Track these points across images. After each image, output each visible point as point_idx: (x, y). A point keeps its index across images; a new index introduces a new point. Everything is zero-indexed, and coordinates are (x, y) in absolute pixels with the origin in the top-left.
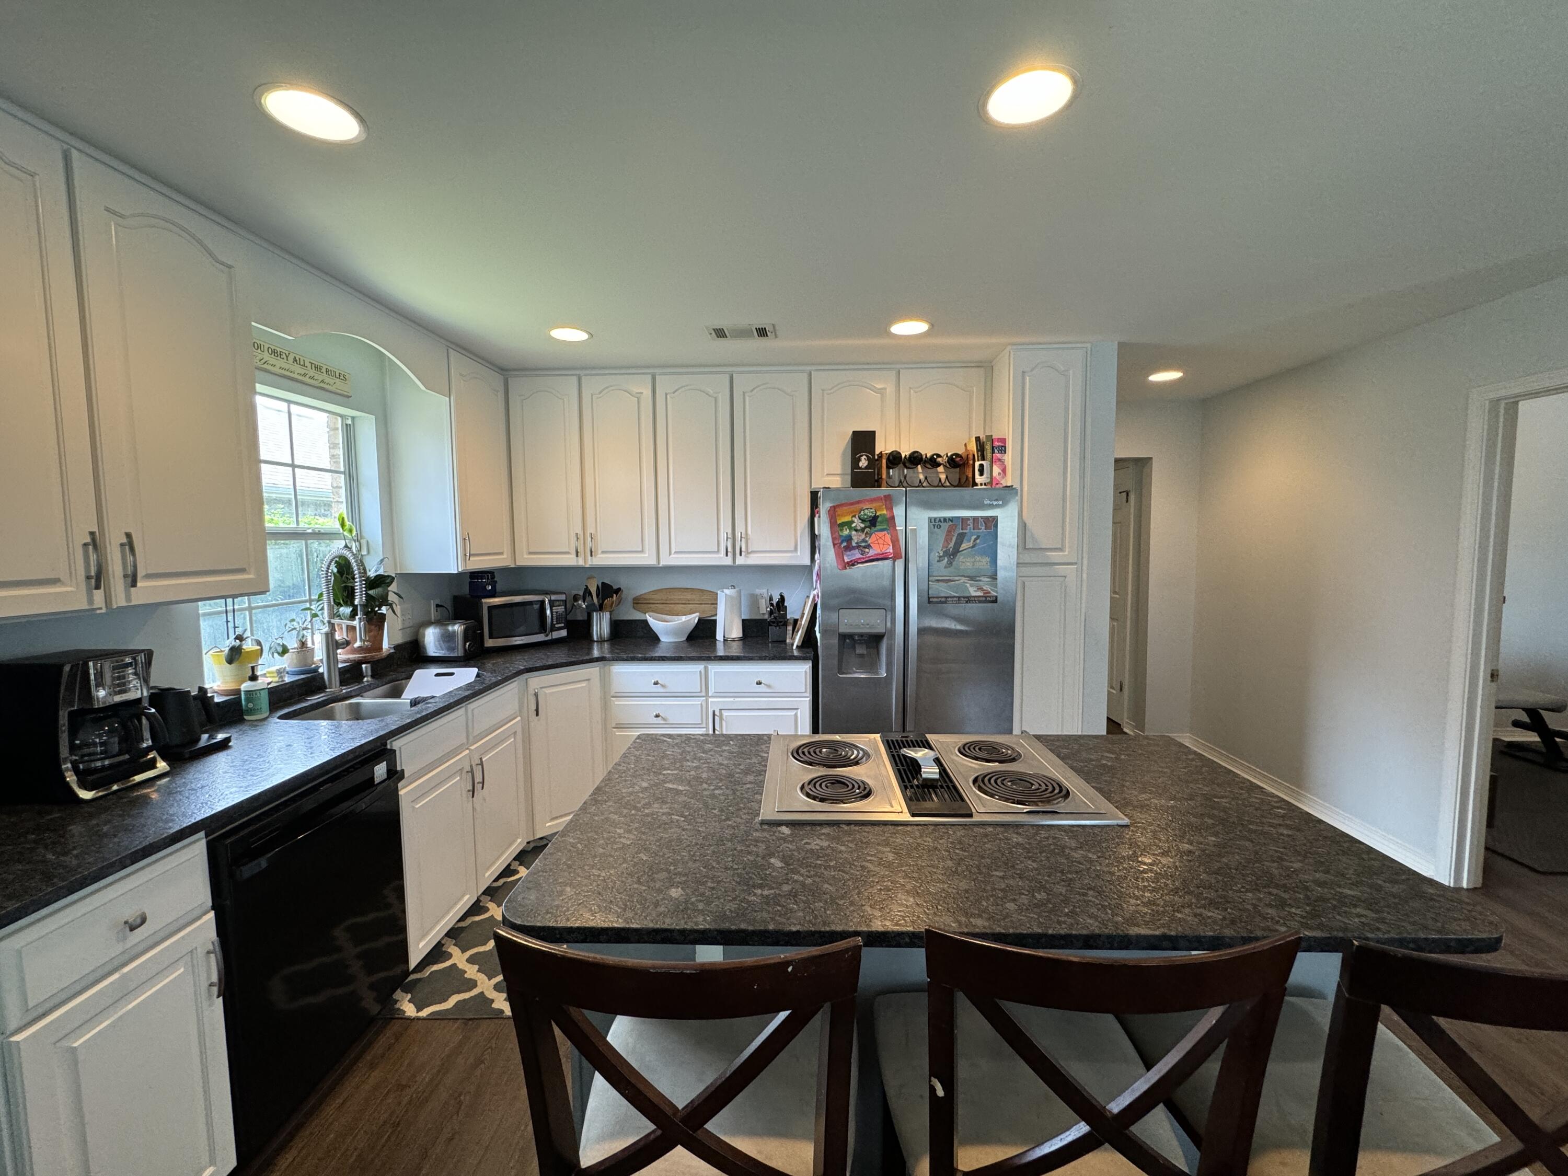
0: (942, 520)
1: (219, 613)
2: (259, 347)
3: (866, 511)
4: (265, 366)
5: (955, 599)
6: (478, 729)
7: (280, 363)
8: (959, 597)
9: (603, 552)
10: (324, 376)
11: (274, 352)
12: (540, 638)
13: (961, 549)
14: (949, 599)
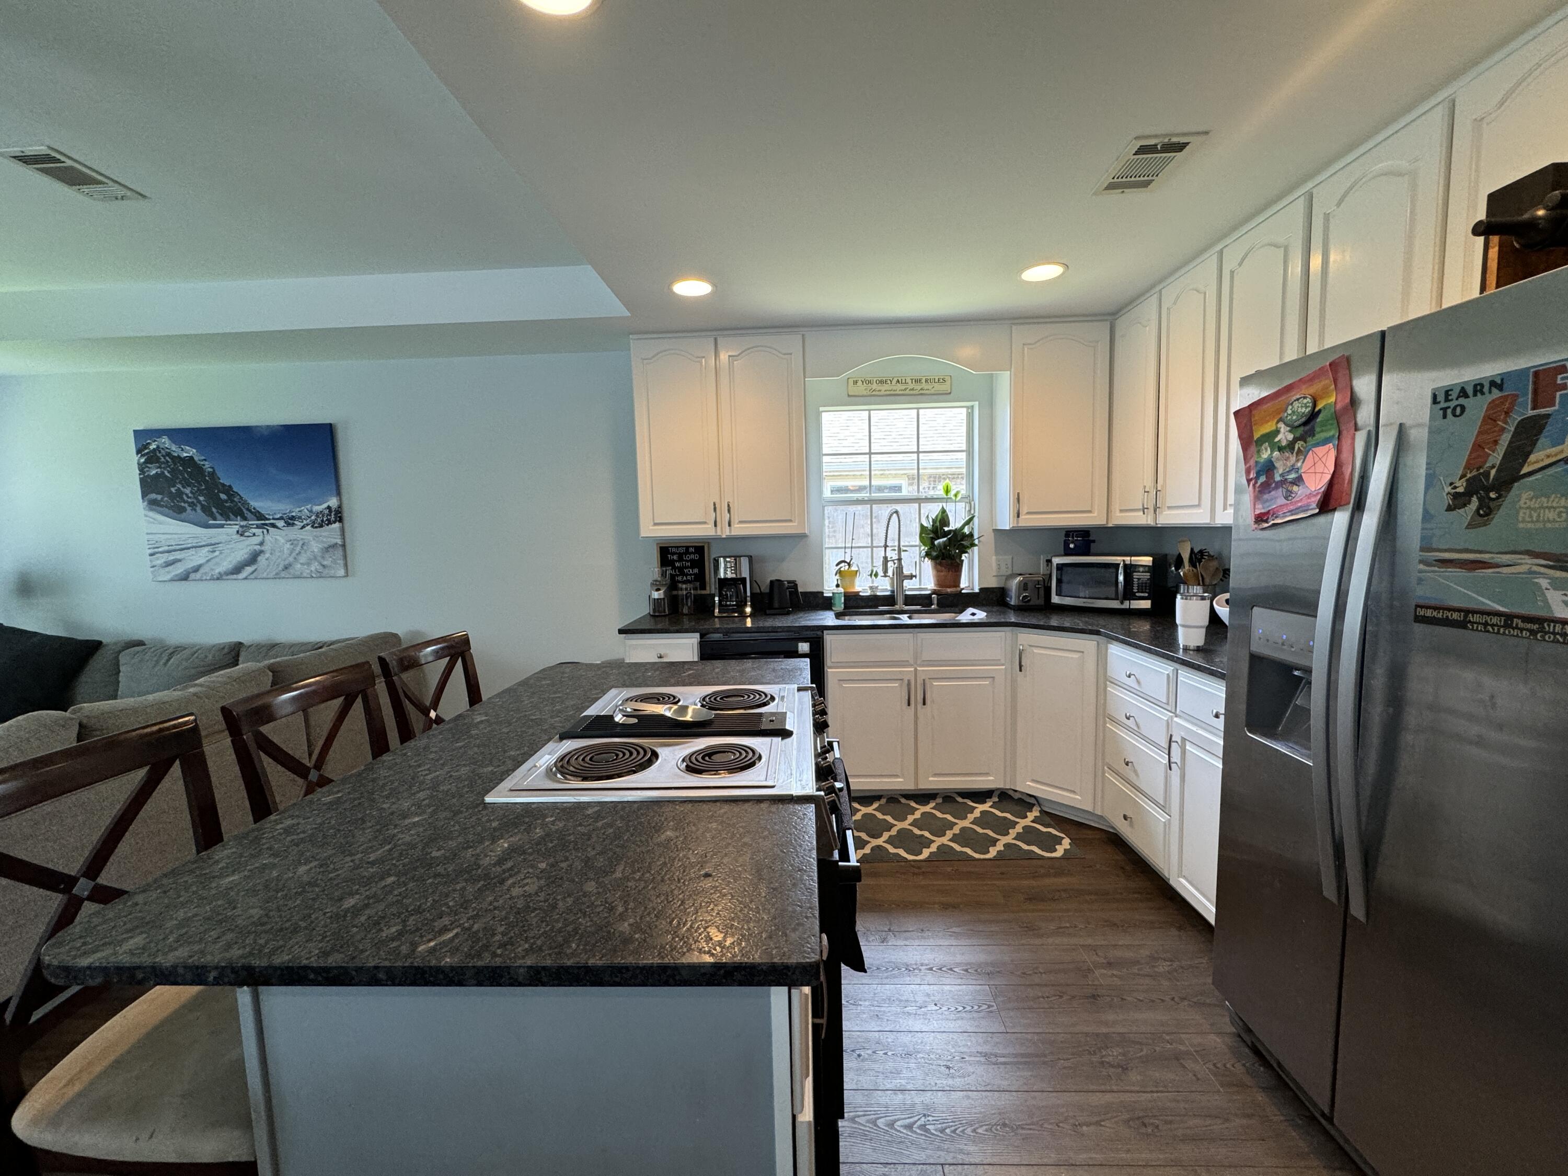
0: (1470, 391)
1: (841, 548)
2: (870, 382)
3: (1296, 404)
4: (874, 393)
5: (1495, 620)
6: (926, 656)
7: (886, 387)
8: (1509, 617)
9: (1169, 508)
10: (924, 385)
11: (881, 382)
12: (1115, 604)
13: (1525, 470)
14: (1476, 618)
